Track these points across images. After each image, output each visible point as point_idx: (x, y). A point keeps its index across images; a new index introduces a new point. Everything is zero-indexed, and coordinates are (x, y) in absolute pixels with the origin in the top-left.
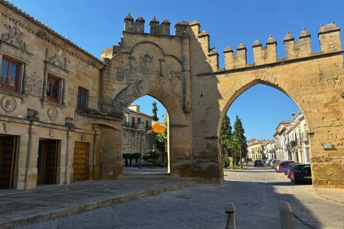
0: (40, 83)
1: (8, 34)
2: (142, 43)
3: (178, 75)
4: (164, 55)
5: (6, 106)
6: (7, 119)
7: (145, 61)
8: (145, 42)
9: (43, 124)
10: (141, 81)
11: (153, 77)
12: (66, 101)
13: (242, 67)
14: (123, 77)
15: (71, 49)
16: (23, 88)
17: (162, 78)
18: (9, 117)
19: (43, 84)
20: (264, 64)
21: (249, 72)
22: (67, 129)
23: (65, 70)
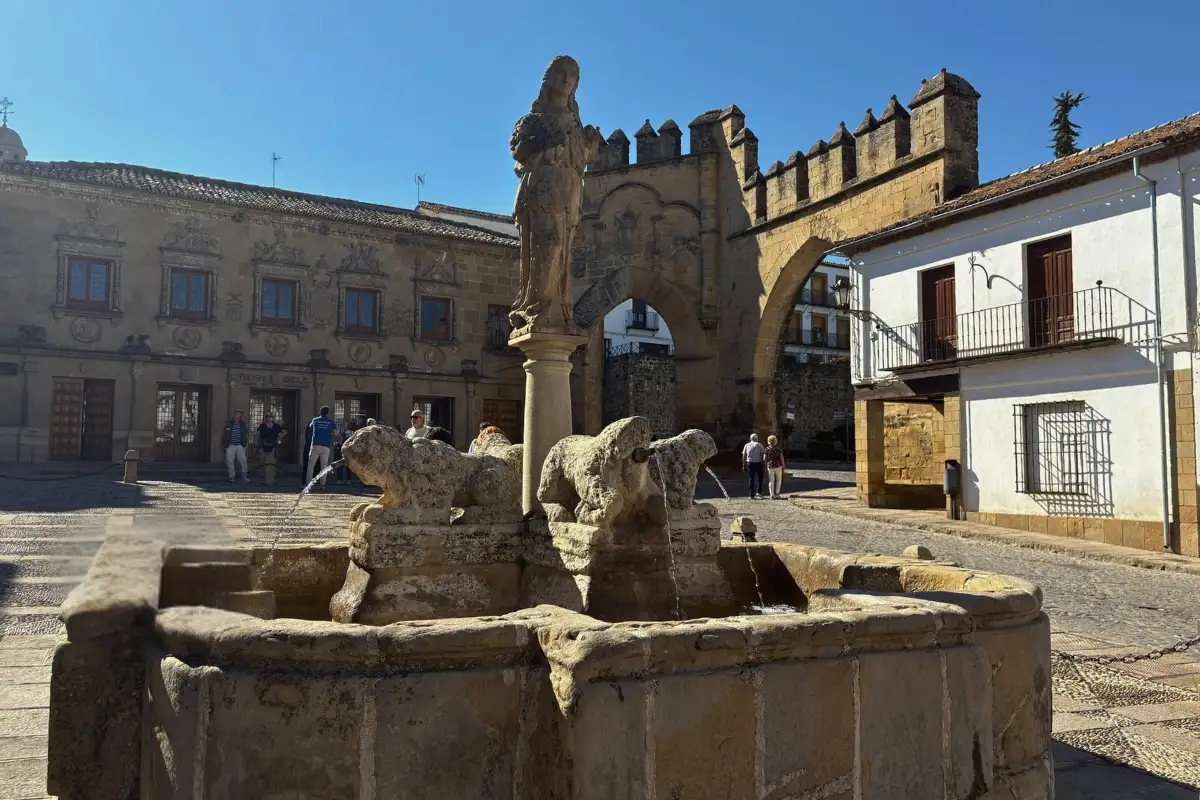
0: (408, 314)
1: (350, 257)
2: (617, 189)
3: (692, 244)
4: (663, 204)
5: (356, 355)
6: (357, 373)
7: (623, 228)
8: (623, 186)
9: (418, 375)
10: (616, 271)
11: (640, 259)
12: (460, 335)
13: (791, 210)
14: (584, 269)
15: (461, 246)
16: (380, 326)
17: (657, 257)
18: (361, 370)
19: (412, 314)
20: (823, 198)
21: (801, 221)
22: (463, 379)
23: (454, 284)
